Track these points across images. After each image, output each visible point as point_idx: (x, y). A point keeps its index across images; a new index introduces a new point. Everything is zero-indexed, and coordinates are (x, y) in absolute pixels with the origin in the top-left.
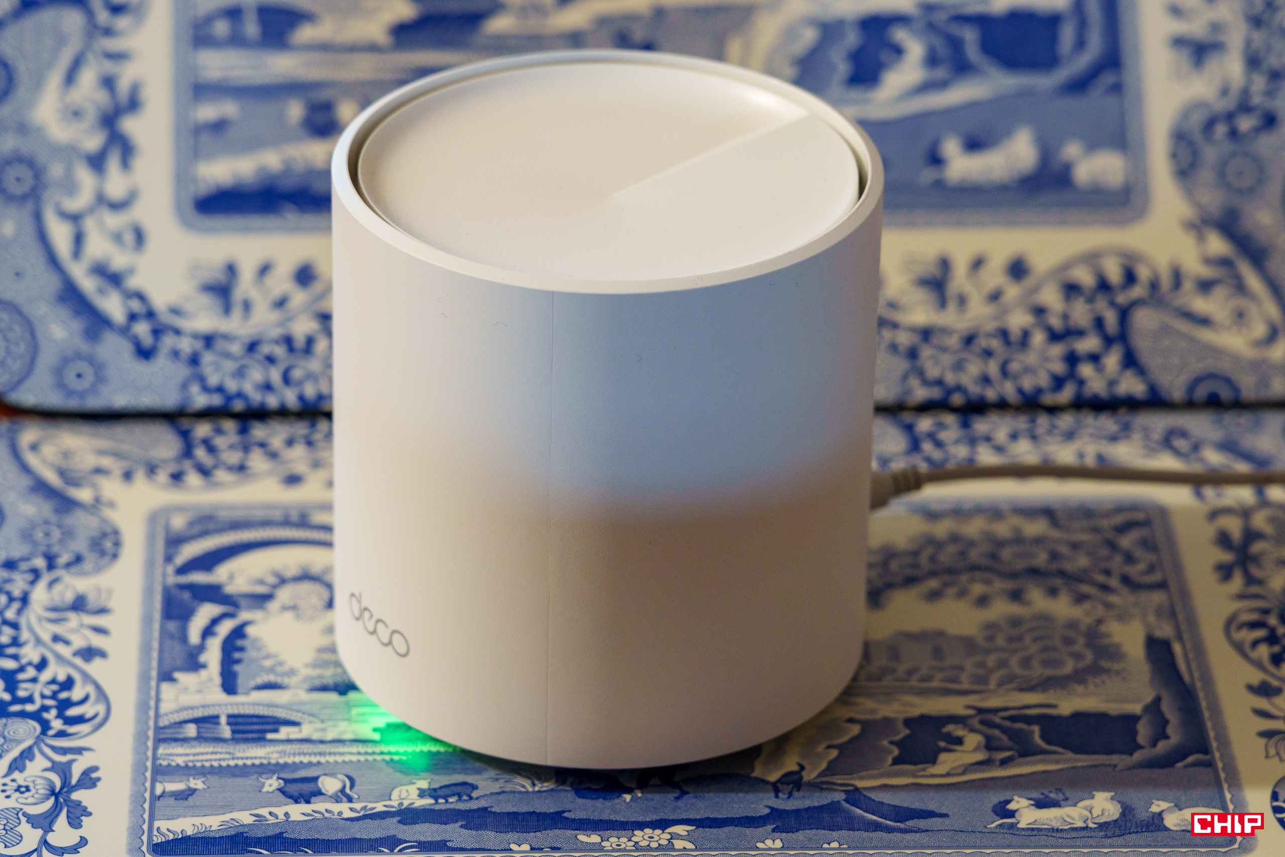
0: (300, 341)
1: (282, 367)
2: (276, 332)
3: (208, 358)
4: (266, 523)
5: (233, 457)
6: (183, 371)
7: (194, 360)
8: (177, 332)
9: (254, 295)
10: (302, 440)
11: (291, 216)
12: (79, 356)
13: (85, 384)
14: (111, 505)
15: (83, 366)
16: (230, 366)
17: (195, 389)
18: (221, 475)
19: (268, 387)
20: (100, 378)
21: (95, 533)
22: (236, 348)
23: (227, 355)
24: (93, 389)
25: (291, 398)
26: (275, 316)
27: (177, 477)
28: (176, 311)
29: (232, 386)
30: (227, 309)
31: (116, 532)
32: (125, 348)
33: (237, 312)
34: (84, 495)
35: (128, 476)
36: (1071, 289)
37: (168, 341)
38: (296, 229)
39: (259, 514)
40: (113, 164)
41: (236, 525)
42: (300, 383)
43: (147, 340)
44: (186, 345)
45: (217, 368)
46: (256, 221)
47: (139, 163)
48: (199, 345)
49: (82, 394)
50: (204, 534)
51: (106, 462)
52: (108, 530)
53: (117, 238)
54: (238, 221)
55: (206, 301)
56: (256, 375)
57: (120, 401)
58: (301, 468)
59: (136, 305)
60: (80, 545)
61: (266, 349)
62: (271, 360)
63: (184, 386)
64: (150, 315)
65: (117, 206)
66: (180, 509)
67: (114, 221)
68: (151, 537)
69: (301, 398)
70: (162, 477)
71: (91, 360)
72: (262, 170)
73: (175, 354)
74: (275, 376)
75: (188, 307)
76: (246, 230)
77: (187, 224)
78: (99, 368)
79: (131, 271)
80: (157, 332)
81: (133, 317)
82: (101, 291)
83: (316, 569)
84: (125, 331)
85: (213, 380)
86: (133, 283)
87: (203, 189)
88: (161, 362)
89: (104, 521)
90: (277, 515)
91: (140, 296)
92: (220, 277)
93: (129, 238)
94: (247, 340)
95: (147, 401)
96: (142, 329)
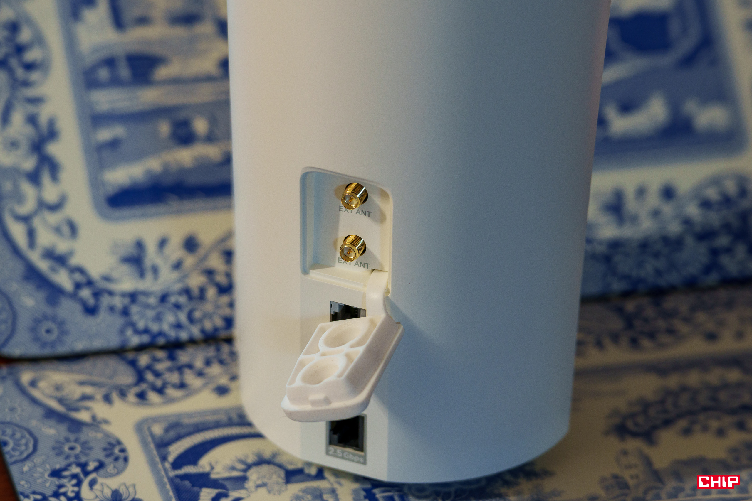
0: (196, 292)
1: (186, 310)
2: (178, 287)
3: (134, 309)
4: (217, 425)
5: (174, 378)
6: (119, 321)
7: (125, 312)
8: (111, 293)
9: (159, 261)
10: (215, 360)
11: (174, 204)
12: (45, 318)
13: (53, 337)
14: (106, 422)
15: (49, 324)
16: (151, 313)
17: (129, 332)
18: (171, 392)
19: (178, 326)
20: (63, 332)
21: (104, 445)
22: (152, 301)
23: (148, 306)
24: (59, 341)
25: (196, 331)
26: (175, 275)
27: (142, 396)
28: (107, 279)
29: (155, 328)
30: (142, 274)
31: (119, 443)
32: (77, 308)
33: (149, 276)
34: (84, 416)
35: (107, 399)
36: (706, 204)
37: (105, 301)
38: (179, 212)
39: (210, 418)
40: (46, 178)
41: (199, 428)
42: (201, 320)
43: (91, 302)
44: (118, 302)
45: (142, 316)
46: (151, 209)
47: (64, 176)
48: (127, 301)
49: (53, 344)
50: (179, 438)
51: (88, 390)
52: (113, 442)
53: (57, 230)
54: (139, 210)
55: (126, 269)
56: (170, 318)
57: (80, 346)
58: (224, 381)
59: (78, 277)
60: (98, 454)
61: (173, 299)
62: (178, 306)
63: (122, 332)
64: (90, 283)
65: (54, 208)
66: (155, 420)
67: (53, 218)
68: (144, 443)
69: (203, 331)
70: (132, 398)
71: (54, 319)
72: (149, 172)
73: (112, 309)
74: (183, 317)
75: (115, 275)
76: (144, 216)
77: (105, 216)
78: (61, 324)
79: (71, 253)
80: (97, 295)
81: (78, 286)
82: (53, 270)
83: (267, 454)
84: (74, 296)
85: (141, 325)
86: (74, 261)
87: (111, 190)
88: (103, 315)
89: (107, 435)
90: (223, 417)
91: (80, 270)
92: (132, 251)
93: (66, 230)
94: (159, 294)
95: (98, 344)
96: (86, 293)
